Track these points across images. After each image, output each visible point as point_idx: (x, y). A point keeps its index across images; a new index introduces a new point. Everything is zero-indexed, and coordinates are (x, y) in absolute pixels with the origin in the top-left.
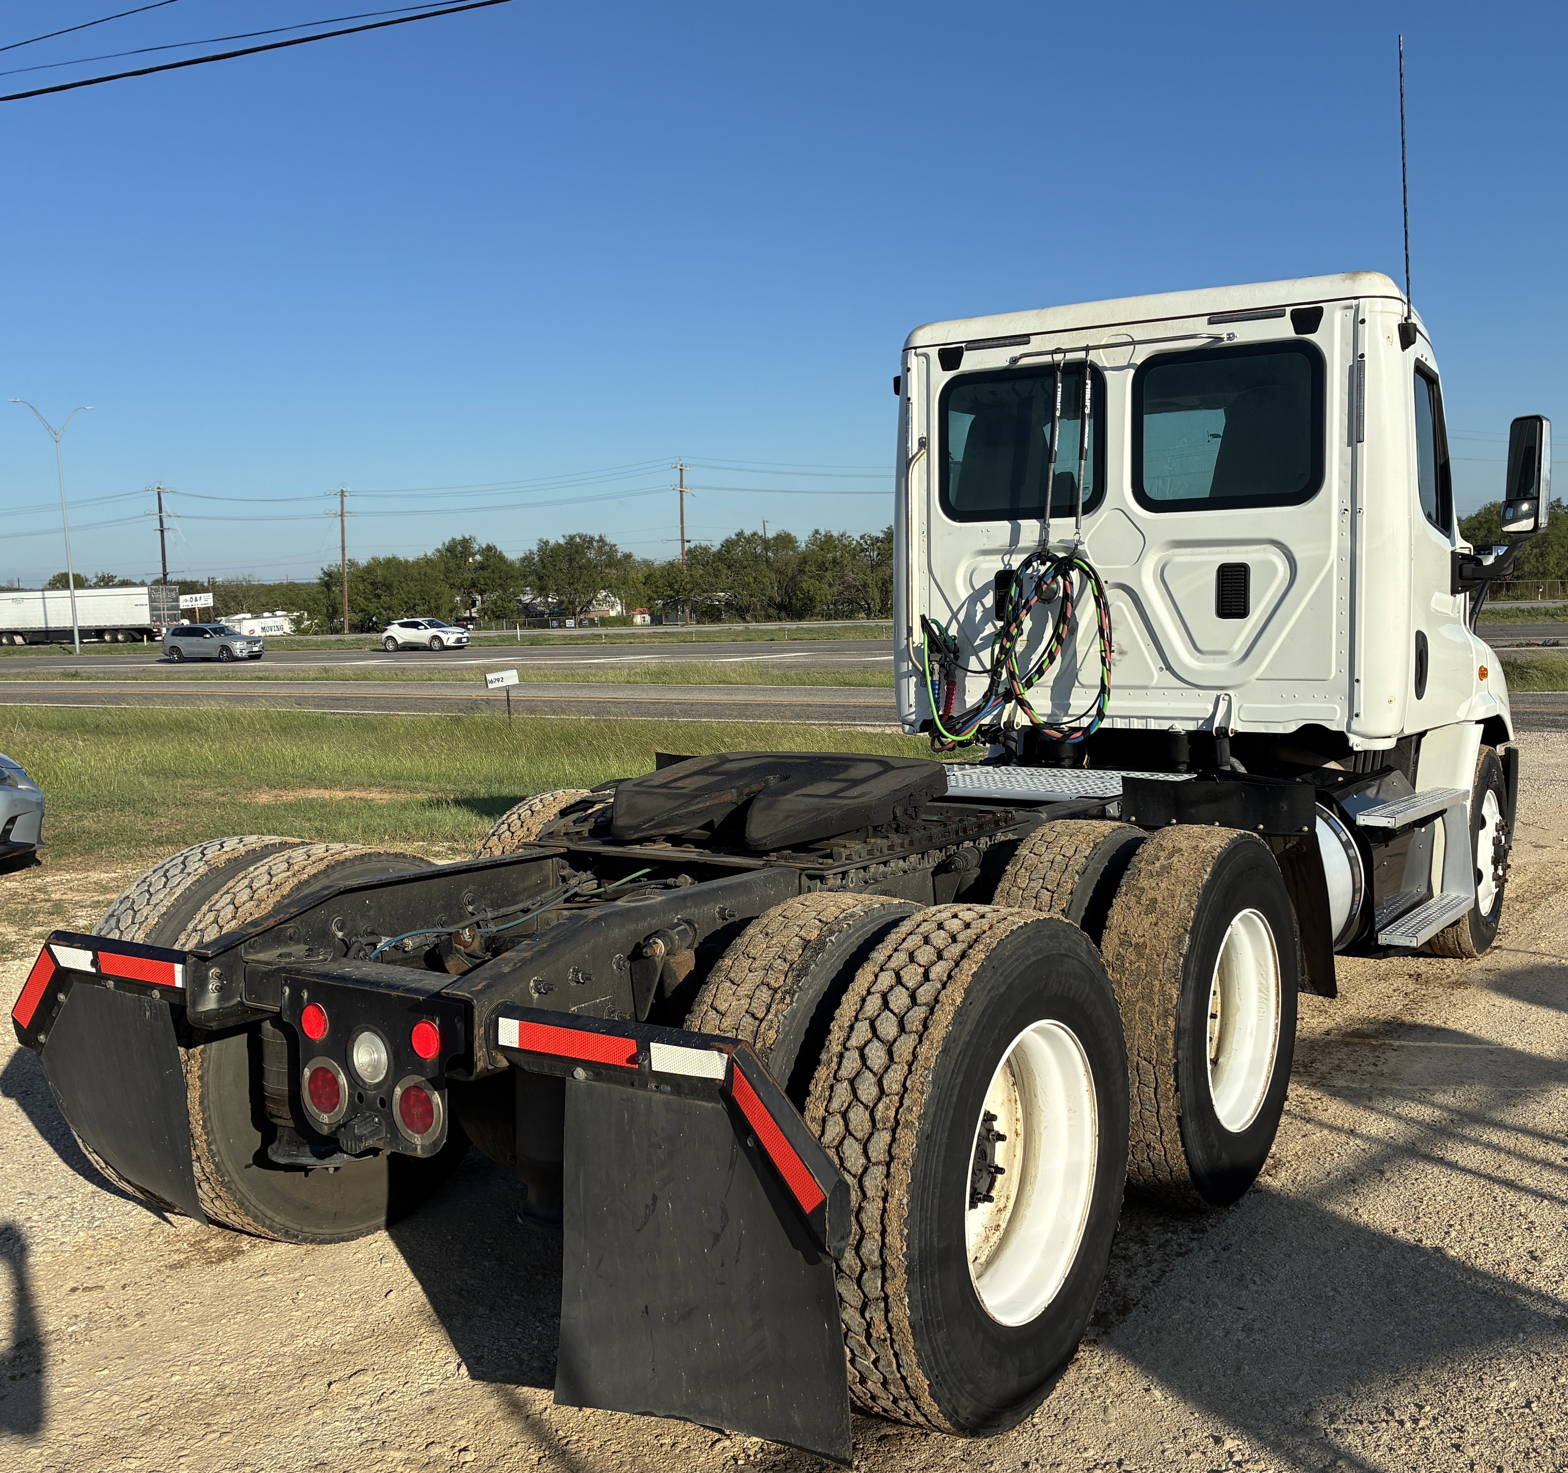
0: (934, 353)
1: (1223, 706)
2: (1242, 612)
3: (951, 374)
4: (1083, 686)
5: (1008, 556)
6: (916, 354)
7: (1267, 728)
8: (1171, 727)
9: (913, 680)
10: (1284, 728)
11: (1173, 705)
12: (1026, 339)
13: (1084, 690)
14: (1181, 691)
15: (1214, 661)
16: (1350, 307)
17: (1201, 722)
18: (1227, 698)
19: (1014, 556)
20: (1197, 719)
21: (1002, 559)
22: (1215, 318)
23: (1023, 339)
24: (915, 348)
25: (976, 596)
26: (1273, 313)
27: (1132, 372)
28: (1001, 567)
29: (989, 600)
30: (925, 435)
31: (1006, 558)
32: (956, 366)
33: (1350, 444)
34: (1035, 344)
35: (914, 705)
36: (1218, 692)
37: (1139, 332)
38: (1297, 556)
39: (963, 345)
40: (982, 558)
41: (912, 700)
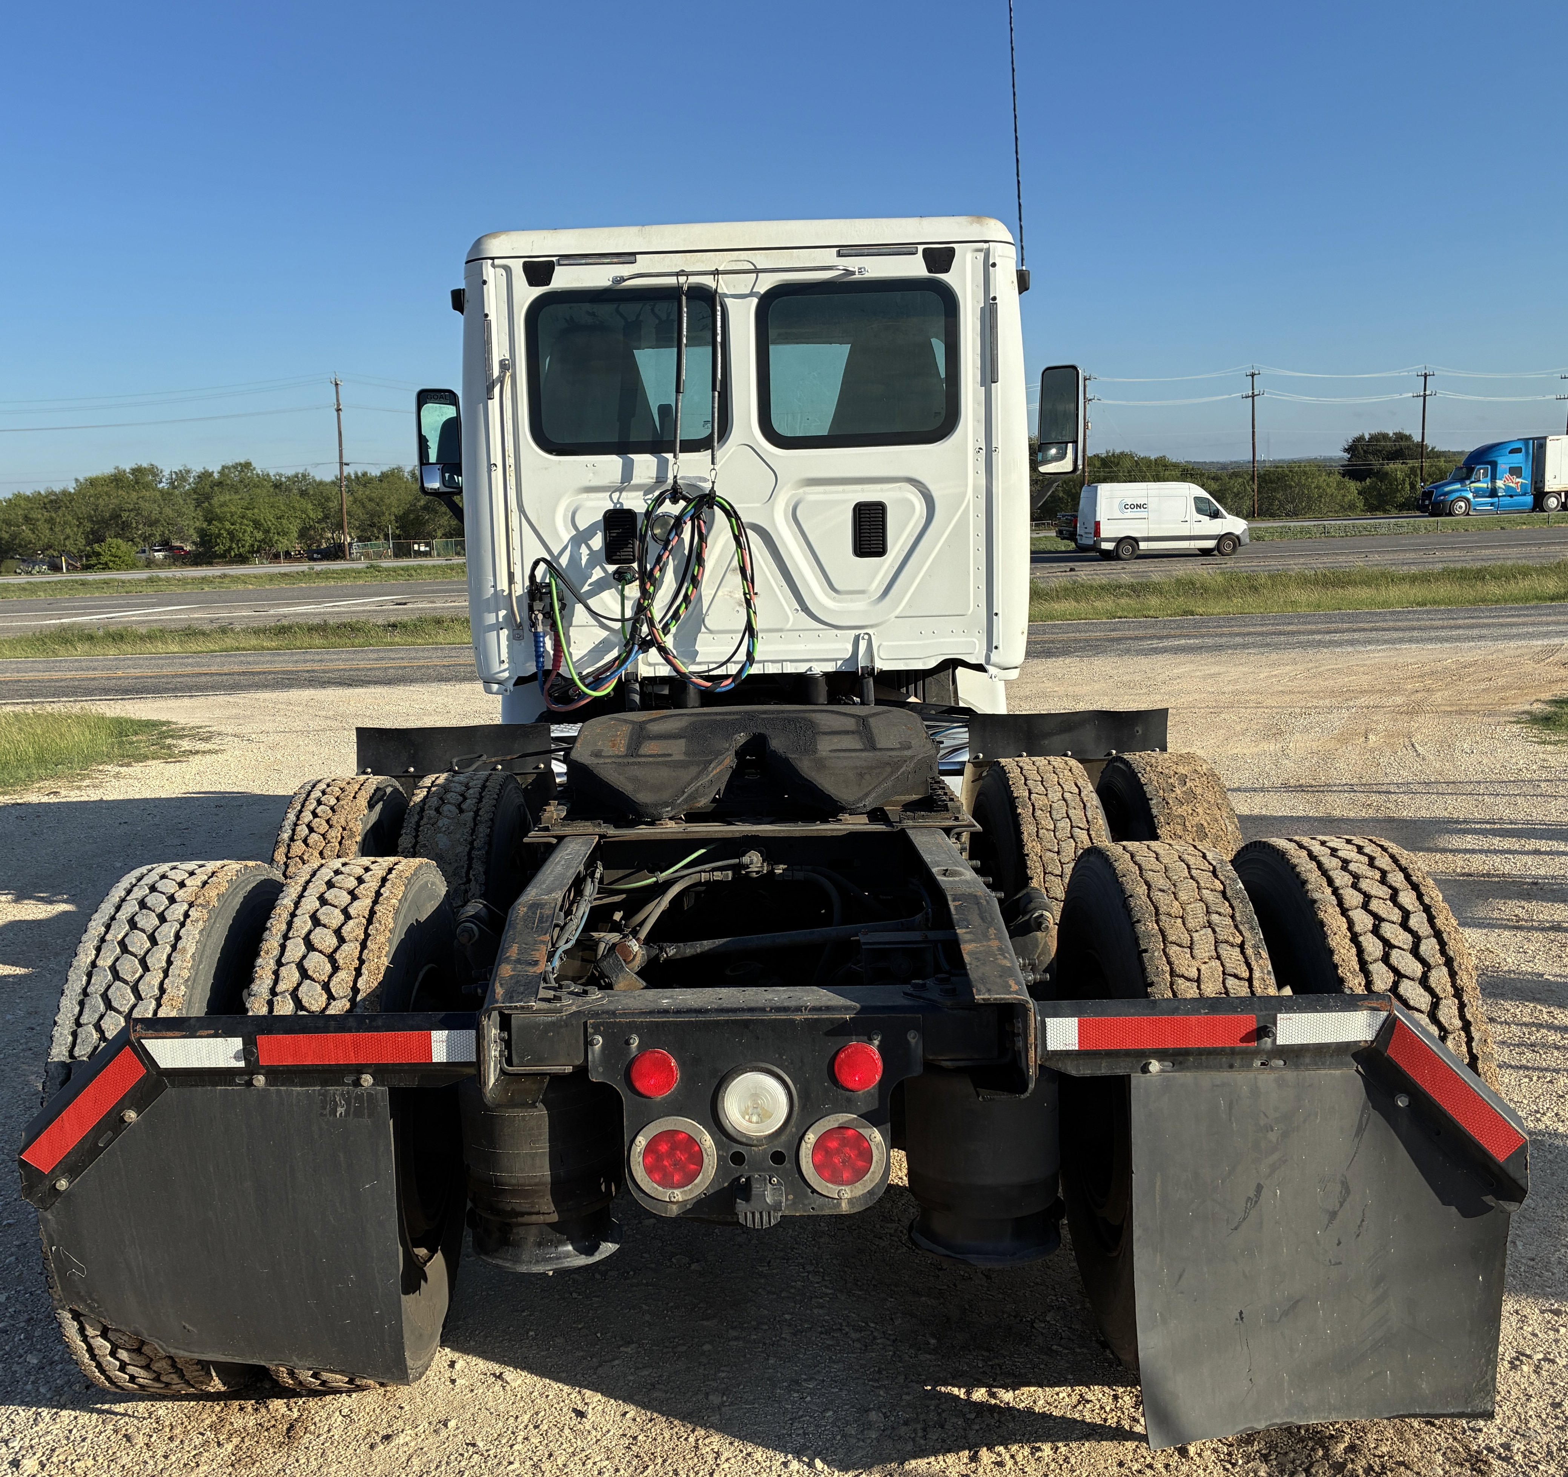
0: (517, 267)
1: (863, 645)
2: (880, 551)
3: (539, 291)
4: (710, 631)
5: (618, 494)
6: (493, 266)
7: (907, 664)
8: (810, 670)
9: (504, 633)
10: (924, 664)
11: (810, 646)
12: (632, 258)
13: (712, 636)
14: (818, 632)
15: (852, 601)
16: (980, 250)
17: (839, 663)
18: (866, 637)
19: (624, 494)
20: (836, 660)
21: (610, 496)
22: (844, 251)
23: (629, 257)
24: (493, 259)
25: (581, 538)
26: (904, 249)
27: (755, 301)
28: (611, 506)
29: (597, 542)
30: (508, 357)
31: (615, 496)
32: (547, 282)
33: (983, 383)
34: (643, 264)
35: (506, 661)
36: (857, 632)
37: (762, 260)
38: (935, 495)
39: (554, 259)
40: (585, 495)
41: (504, 655)
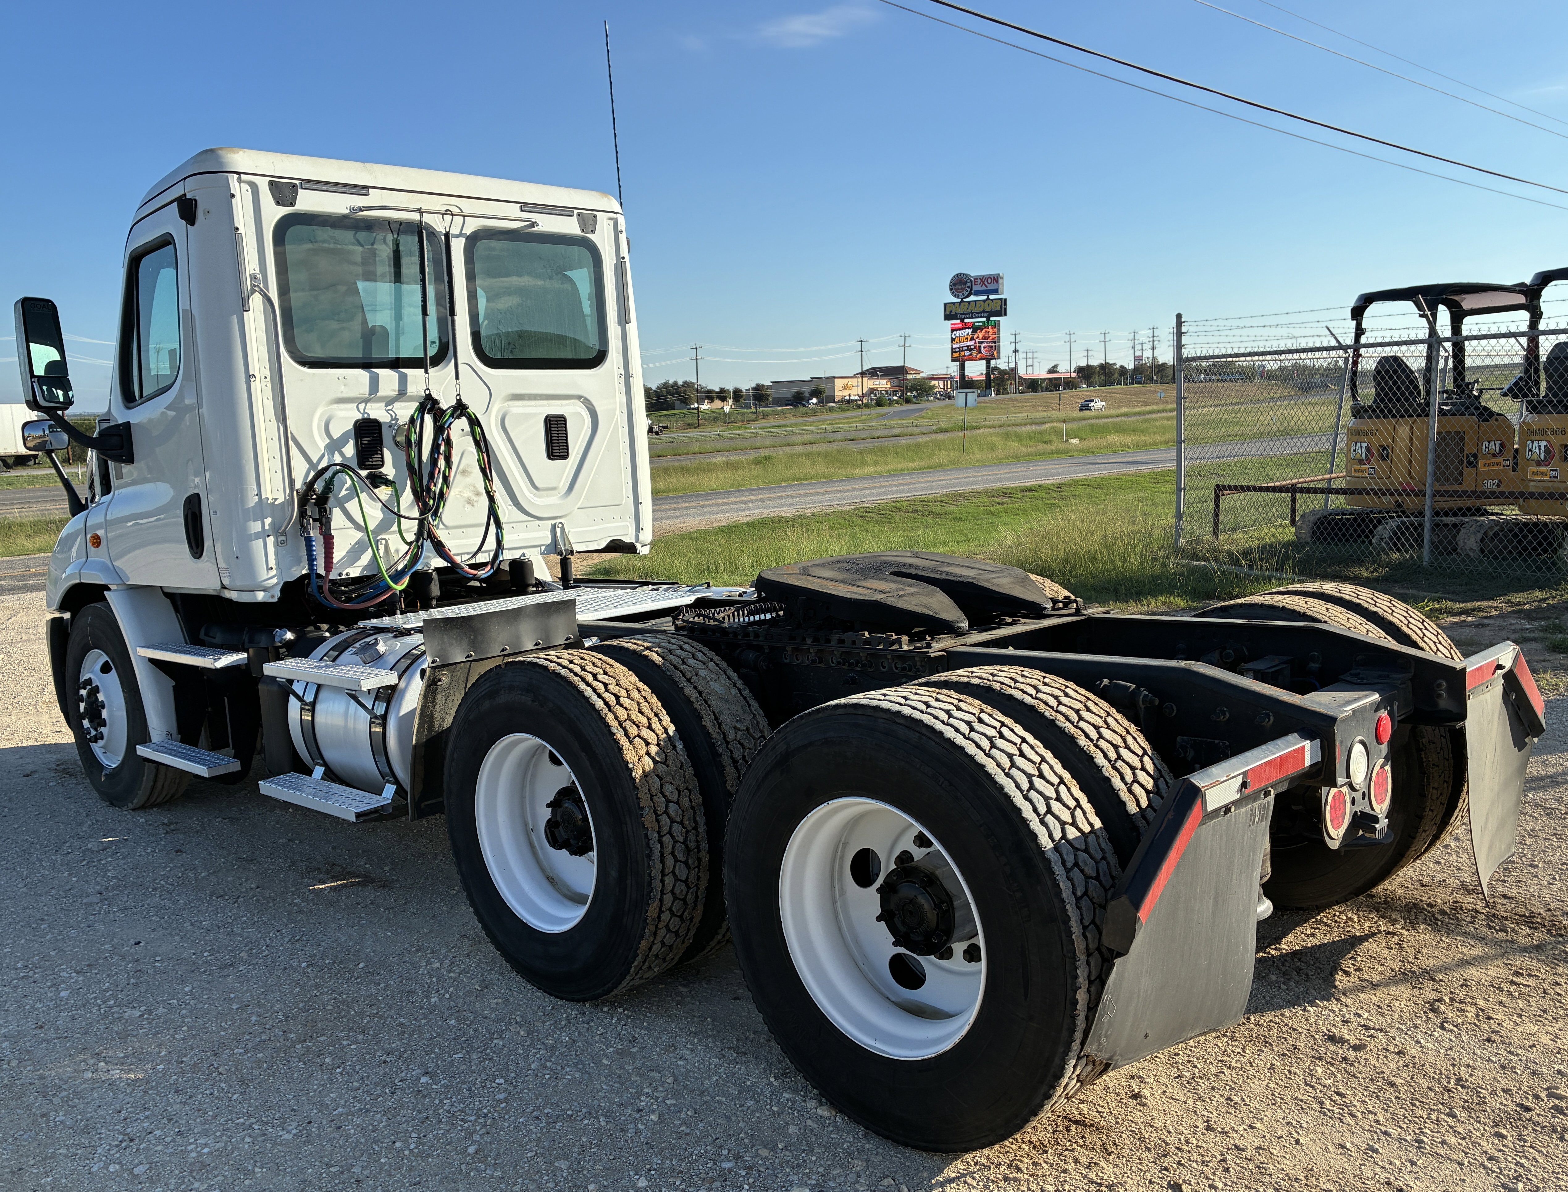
0: (263, 185)
1: (558, 533)
2: (565, 456)
3: (284, 211)
4: (446, 527)
5: (363, 404)
6: (240, 181)
7: (587, 546)
8: (524, 555)
9: (271, 540)
10: (598, 545)
11: (523, 536)
12: (366, 190)
13: (447, 531)
14: (526, 524)
15: (547, 496)
16: (611, 219)
17: (543, 548)
18: (560, 525)
19: (369, 405)
20: (540, 546)
21: (357, 407)
22: (525, 207)
23: (362, 190)
24: (239, 173)
25: (335, 445)
26: (565, 211)
27: (463, 240)
28: (360, 417)
29: (350, 450)
30: (258, 271)
31: (361, 407)
32: (292, 203)
33: (620, 323)
34: (375, 198)
35: (274, 568)
36: (553, 522)
37: (467, 206)
38: (598, 410)
39: (297, 182)
40: (335, 406)
41: (272, 562)
